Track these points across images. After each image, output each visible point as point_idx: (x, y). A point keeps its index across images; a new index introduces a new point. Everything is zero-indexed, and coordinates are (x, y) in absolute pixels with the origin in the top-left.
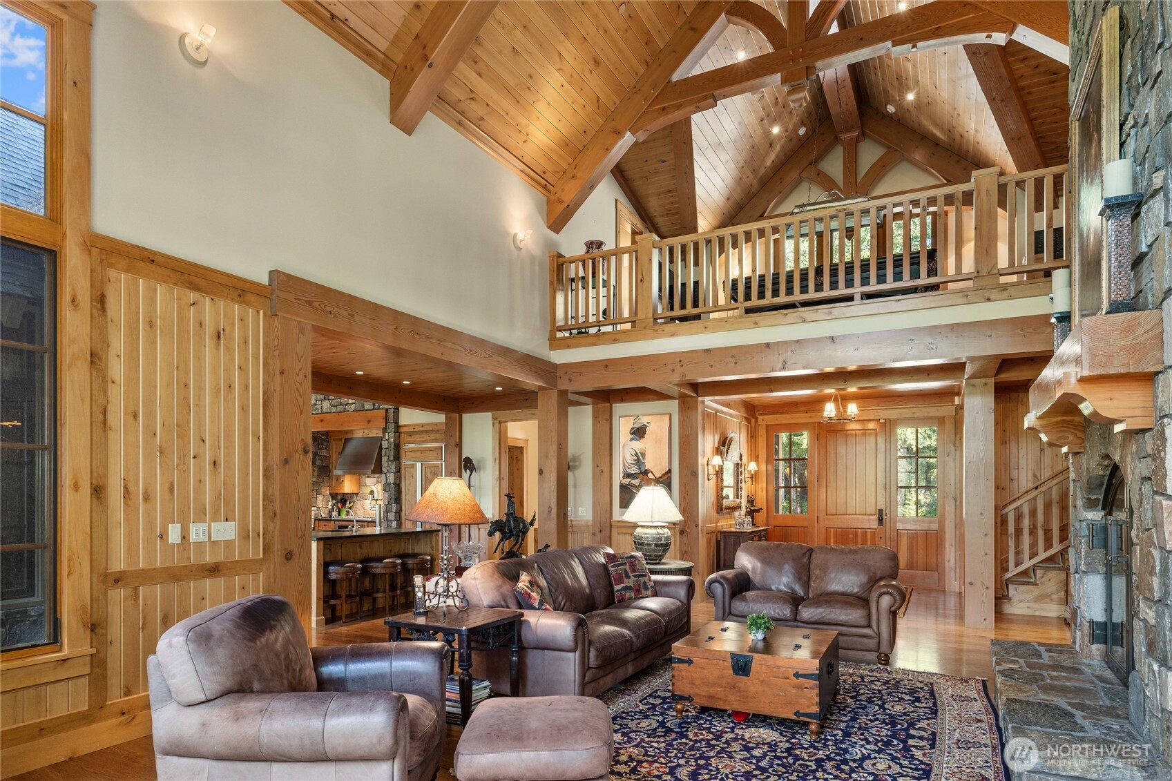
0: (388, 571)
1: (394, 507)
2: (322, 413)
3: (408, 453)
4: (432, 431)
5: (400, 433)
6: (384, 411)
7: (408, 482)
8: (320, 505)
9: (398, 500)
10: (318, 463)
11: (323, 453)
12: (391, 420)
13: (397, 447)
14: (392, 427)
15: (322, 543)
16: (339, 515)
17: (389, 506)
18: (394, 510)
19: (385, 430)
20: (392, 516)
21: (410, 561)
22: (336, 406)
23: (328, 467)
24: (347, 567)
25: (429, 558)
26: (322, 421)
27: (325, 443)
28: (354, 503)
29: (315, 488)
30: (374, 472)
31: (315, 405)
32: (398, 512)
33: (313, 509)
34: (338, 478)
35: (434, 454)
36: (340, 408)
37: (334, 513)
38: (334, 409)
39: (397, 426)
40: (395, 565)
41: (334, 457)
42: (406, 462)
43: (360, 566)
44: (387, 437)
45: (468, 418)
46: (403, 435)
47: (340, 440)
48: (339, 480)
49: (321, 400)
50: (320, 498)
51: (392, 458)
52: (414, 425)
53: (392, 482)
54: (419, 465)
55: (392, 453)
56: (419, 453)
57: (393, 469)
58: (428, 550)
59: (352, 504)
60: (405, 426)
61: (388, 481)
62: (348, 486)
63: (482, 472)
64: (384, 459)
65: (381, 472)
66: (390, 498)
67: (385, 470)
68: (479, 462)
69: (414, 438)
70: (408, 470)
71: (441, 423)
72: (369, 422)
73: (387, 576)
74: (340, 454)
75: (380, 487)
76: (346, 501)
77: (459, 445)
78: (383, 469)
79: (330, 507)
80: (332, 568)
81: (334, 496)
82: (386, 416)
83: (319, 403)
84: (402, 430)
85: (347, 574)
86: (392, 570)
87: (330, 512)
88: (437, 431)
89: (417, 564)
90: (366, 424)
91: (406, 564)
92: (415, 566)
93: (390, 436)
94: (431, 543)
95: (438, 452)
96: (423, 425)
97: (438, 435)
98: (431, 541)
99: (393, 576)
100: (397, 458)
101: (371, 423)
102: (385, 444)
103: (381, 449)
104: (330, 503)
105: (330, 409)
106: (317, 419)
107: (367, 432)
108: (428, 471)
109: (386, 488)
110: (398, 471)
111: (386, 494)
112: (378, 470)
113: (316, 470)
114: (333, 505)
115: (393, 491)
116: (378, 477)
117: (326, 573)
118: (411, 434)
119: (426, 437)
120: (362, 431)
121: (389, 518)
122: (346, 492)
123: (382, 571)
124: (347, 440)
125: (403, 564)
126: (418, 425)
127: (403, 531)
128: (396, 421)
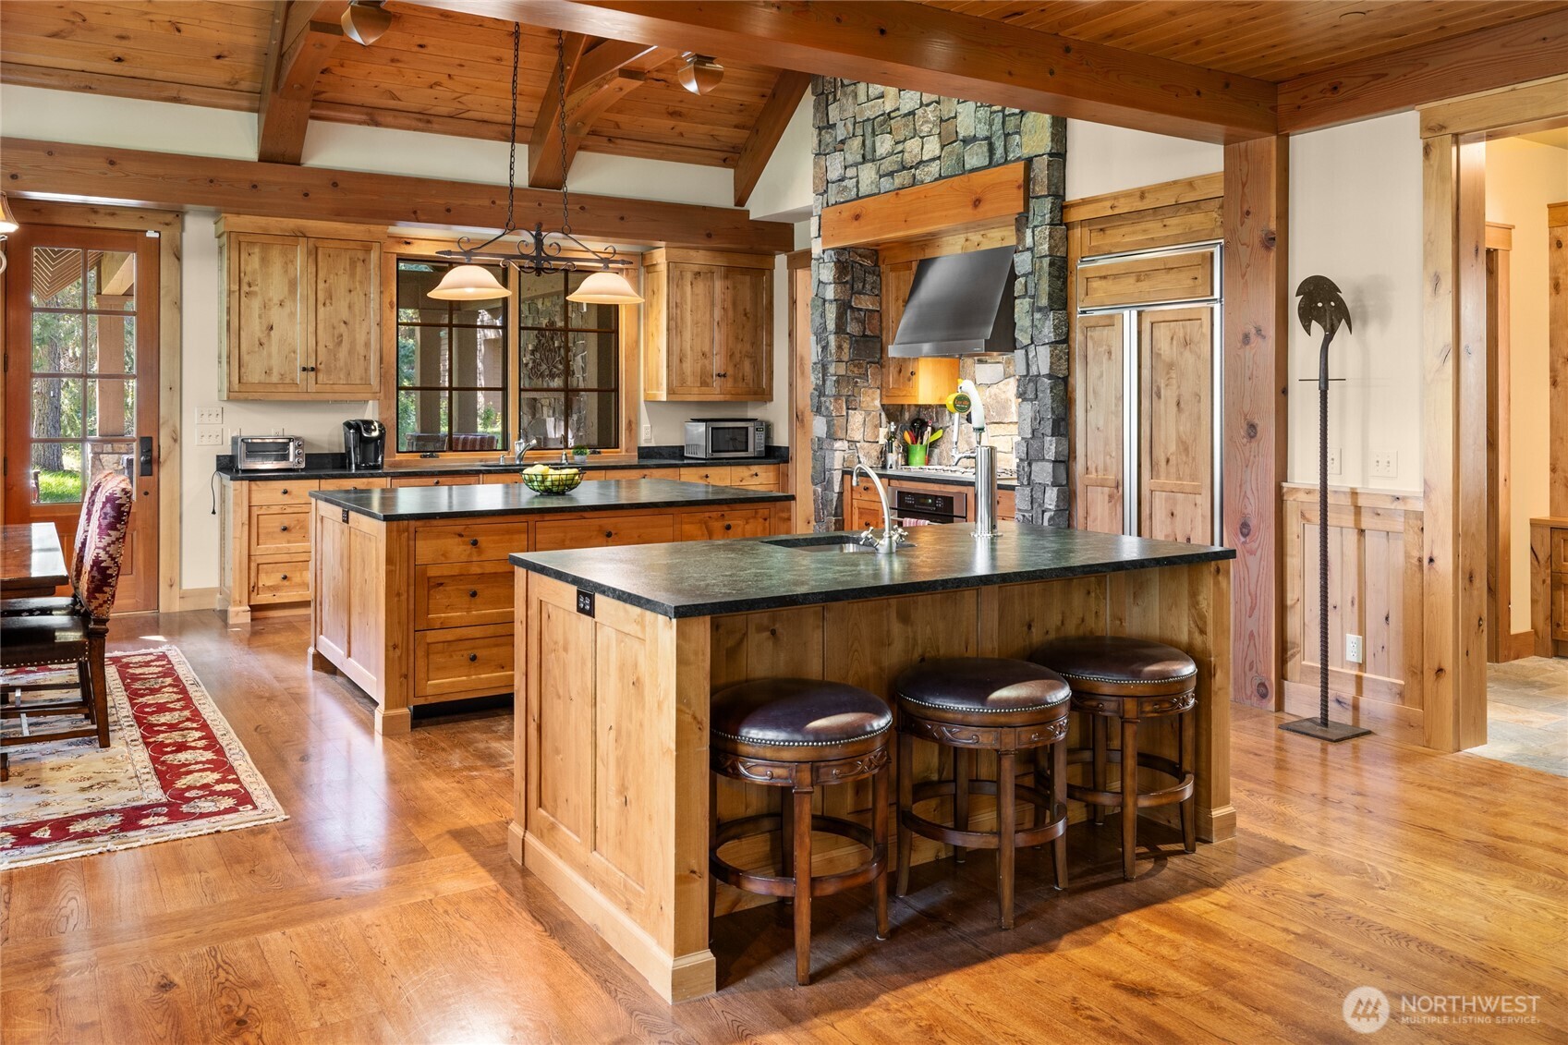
0: (1010, 741)
1: (1051, 447)
2: (858, 197)
3: (1095, 284)
4: (1178, 206)
5: (1069, 226)
6: (1021, 165)
7: (1094, 370)
8: (857, 436)
9: (1063, 423)
10: (853, 328)
11: (865, 303)
12: (1041, 189)
13: (1061, 269)
14: (1043, 208)
15: (701, 629)
16: (907, 463)
17: (1035, 444)
18: (1051, 455)
19: (1022, 221)
20: (1043, 472)
21: (1107, 683)
22: (891, 174)
23: (879, 338)
24: (818, 734)
25: (1188, 669)
26: (857, 217)
27: (870, 279)
28: (944, 429)
29: (845, 391)
30: (992, 346)
31: (842, 180)
32: (1065, 462)
33: (838, 445)
34: (901, 365)
35: (1185, 279)
36: (899, 180)
37: (892, 458)
38: (886, 184)
39: (1061, 206)
40: (1042, 715)
41: (892, 313)
42: (1085, 307)
43: (881, 723)
44: (1029, 242)
45: (1309, 146)
46: (1077, 233)
47: (908, 265)
48: (905, 371)
49: (856, 165)
50: (857, 418)
51: (1044, 302)
52: (1116, 197)
53: (1045, 370)
54: (1130, 317)
55: (1045, 286)
56: (1132, 280)
57: (1048, 332)
58: (1182, 630)
59: (938, 434)
60: (1084, 202)
61: (1034, 371)
62: (927, 387)
63: (1373, 330)
64: (1021, 306)
65: (1011, 345)
66: (1038, 419)
67: (1022, 338)
68: (1359, 292)
69: (1116, 236)
70: (1096, 334)
71: (1207, 179)
72: (977, 203)
73: (1007, 764)
74: (906, 302)
75: (1011, 387)
76: (924, 424)
77: (1278, 242)
78: (1018, 335)
79: (883, 441)
80: (755, 734)
81: (893, 413)
82: (1028, 180)
83: (851, 172)
84: (1075, 216)
85: (815, 766)
86: (1031, 737)
87: (883, 455)
88: (1194, 206)
89: (1139, 699)
90: (969, 210)
91: (1092, 695)
92: (1130, 706)
93: (1039, 238)
94: (1194, 604)
95: (1199, 273)
96: (1142, 194)
97: (1196, 219)
98: (1194, 595)
99: (1036, 763)
100: (1060, 301)
101: (983, 208)
102: (1023, 262)
103: (1013, 277)
104: (883, 432)
105: (878, 185)
106: (845, 214)
107: (975, 237)
108: (1162, 333)
109: (1026, 390)
110: (1063, 338)
111: (1027, 406)
112: (1004, 340)
113: (846, 346)
114: (891, 437)
115: (1046, 397)
116: (1008, 362)
117: (724, 758)
118: (1101, 224)
119: (1154, 228)
120: (960, 239)
121: (1036, 478)
122: (922, 401)
123: (986, 740)
124: (924, 265)
125: (1081, 699)
126: (1127, 195)
127: (1080, 558)
128: (1057, 191)
